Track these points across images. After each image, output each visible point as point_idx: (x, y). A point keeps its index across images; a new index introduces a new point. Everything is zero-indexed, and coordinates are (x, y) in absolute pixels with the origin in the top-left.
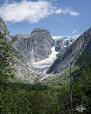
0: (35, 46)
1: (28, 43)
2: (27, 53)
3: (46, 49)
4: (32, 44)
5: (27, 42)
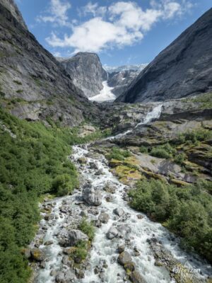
0: (79, 74)
3: (95, 80)
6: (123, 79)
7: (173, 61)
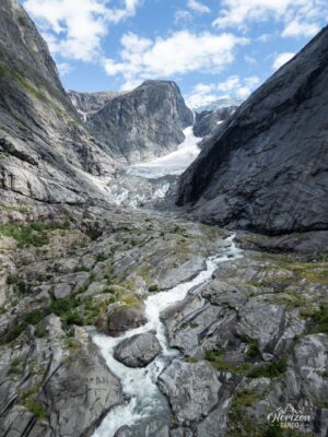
0: (142, 118)
1: (122, 109)
2: (118, 135)
3: (171, 127)
4: (132, 112)
5: (119, 107)
6: (219, 122)
7: (287, 103)
